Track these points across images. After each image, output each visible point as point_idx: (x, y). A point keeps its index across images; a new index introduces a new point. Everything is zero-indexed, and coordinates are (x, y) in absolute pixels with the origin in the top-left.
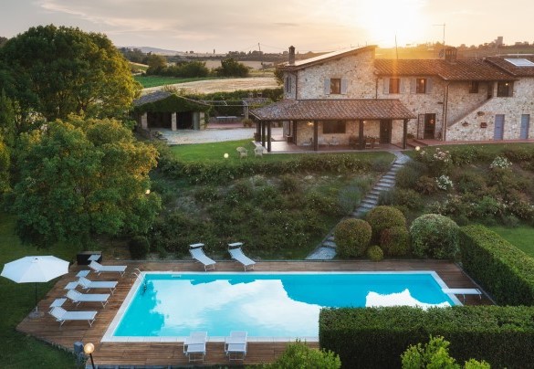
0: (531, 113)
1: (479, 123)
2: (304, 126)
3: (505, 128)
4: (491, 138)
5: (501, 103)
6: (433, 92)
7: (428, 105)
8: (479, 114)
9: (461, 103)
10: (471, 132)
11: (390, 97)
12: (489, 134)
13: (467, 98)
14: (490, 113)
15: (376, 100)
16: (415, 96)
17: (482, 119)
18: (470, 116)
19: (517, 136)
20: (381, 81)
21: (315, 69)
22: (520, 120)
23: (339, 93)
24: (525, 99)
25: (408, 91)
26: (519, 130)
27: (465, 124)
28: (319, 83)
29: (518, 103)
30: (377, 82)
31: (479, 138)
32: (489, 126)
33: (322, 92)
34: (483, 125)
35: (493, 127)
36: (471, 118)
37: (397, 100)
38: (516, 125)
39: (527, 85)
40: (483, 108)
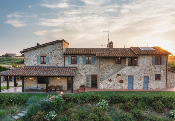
0: (149, 75)
1: (119, 80)
2: (28, 80)
3: (134, 83)
4: (126, 88)
5: (131, 69)
6: (95, 64)
7: (93, 70)
8: (118, 75)
9: (111, 69)
10: (114, 85)
11: (72, 66)
12: (125, 86)
13: (115, 67)
14: (125, 75)
15: (64, 67)
16: (85, 65)
17: (120, 78)
18: (113, 76)
19: (141, 88)
20: (66, 58)
21: (32, 52)
22: (143, 79)
23: (45, 64)
24: (145, 67)
25: (81, 63)
26: (142, 84)
27: (110, 80)
28: (35, 59)
29: (141, 69)
30: (64, 58)
31: (119, 88)
32: (124, 82)
33: (36, 63)
34: (121, 81)
35: (127, 82)
36: (113, 77)
37: (76, 67)
38: (141, 82)
39: (146, 60)
40: (119, 72)
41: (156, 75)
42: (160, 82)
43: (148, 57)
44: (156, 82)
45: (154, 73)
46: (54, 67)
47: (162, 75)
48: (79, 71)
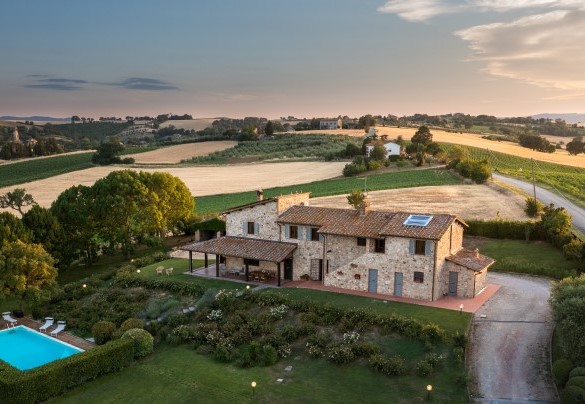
0: (403, 271)
1: (354, 274)
3: (378, 282)
4: (365, 290)
5: (373, 258)
8: (353, 266)
10: (347, 281)
11: (291, 241)
12: (363, 286)
13: (356, 249)
14: (363, 267)
15: (280, 242)
16: (311, 242)
17: (356, 271)
18: (345, 266)
19: (391, 292)
20: (283, 227)
22: (393, 277)
23: (254, 234)
24: (398, 257)
25: (305, 237)
26: (392, 286)
27: (340, 273)
28: (240, 225)
29: (391, 260)
30: (280, 228)
31: (354, 287)
32: (362, 278)
33: (241, 231)
34: (358, 277)
35: (367, 279)
36: (345, 269)
37: (296, 244)
38: (390, 282)
39: (399, 244)
40: (355, 262)
41: (415, 273)
42: (422, 287)
43: (403, 240)
44: (415, 284)
45: (413, 270)
46: (265, 241)
47: (426, 275)
48: (302, 251)
